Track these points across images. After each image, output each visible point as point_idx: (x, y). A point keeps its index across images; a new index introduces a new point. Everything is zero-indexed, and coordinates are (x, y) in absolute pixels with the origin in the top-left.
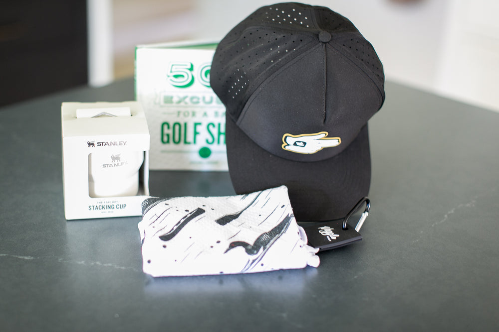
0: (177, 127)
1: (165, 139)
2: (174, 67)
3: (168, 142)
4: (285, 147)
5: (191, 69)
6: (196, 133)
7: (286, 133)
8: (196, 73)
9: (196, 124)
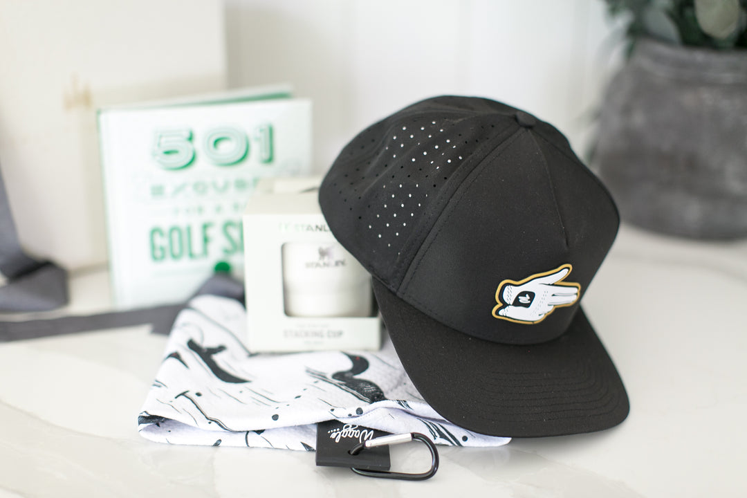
0: (176, 235)
1: (158, 253)
2: (164, 140)
3: (163, 257)
4: (497, 313)
5: (191, 138)
6: (206, 240)
7: (508, 279)
8: (198, 144)
9: (205, 227)
